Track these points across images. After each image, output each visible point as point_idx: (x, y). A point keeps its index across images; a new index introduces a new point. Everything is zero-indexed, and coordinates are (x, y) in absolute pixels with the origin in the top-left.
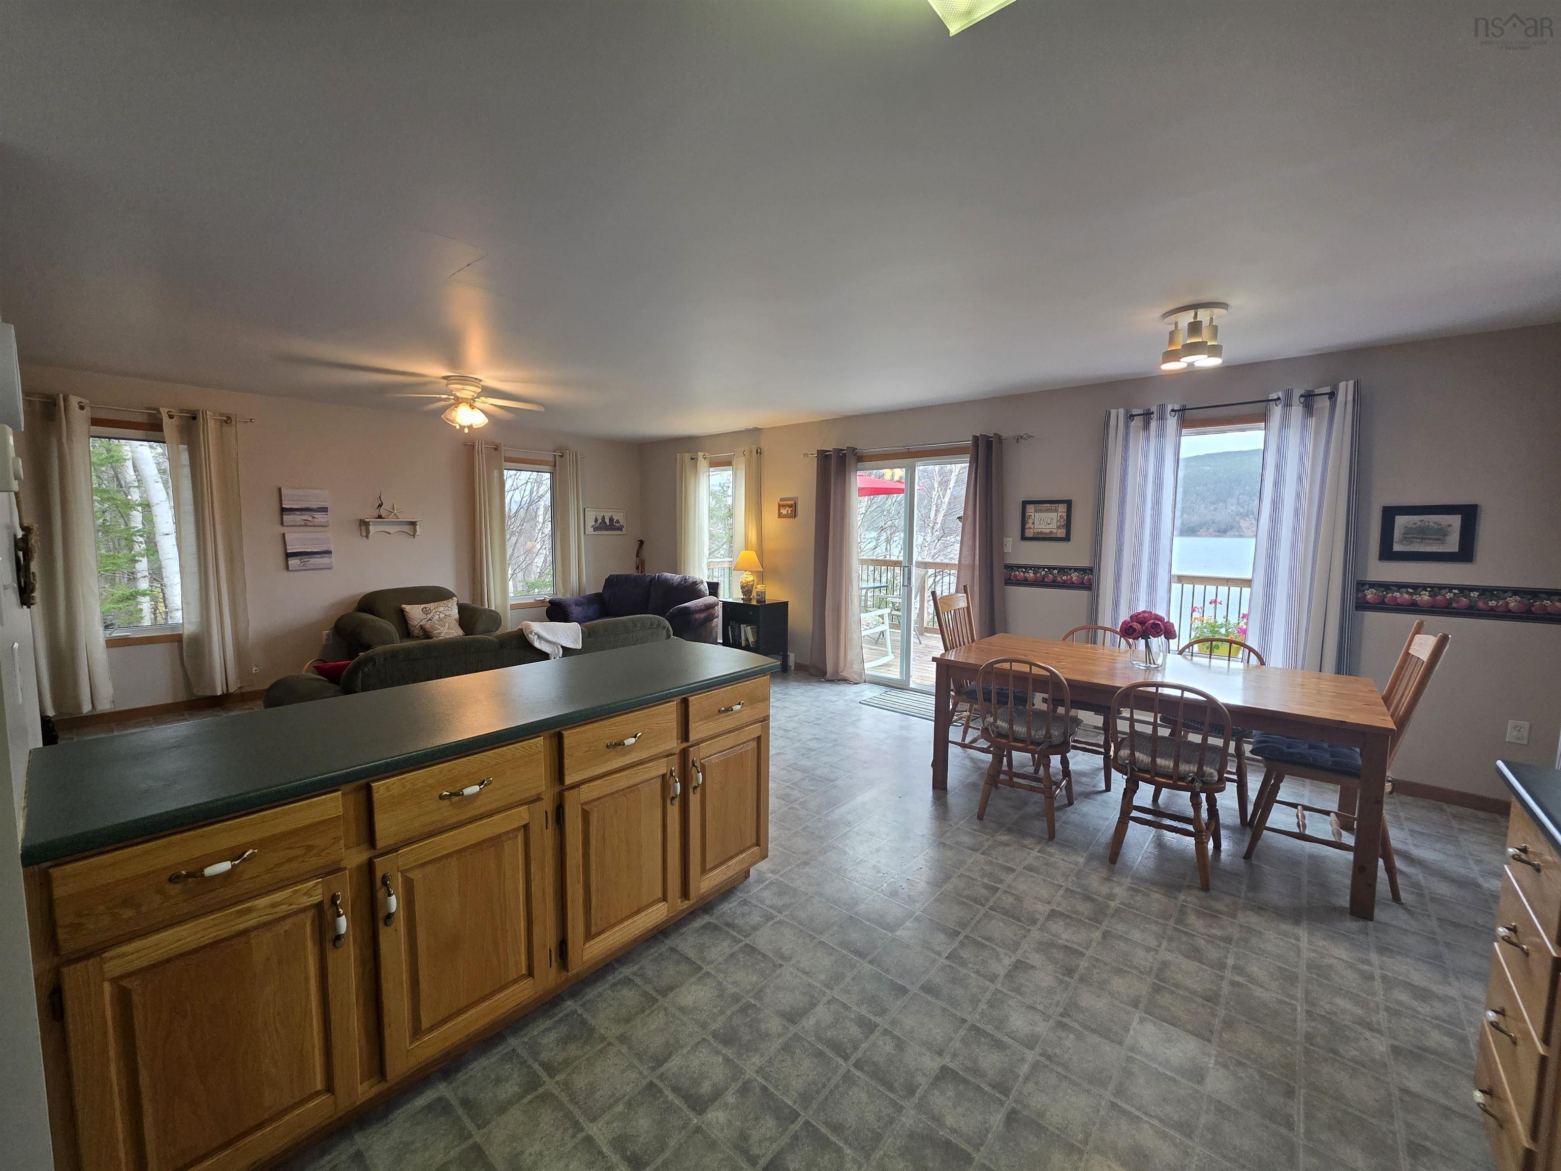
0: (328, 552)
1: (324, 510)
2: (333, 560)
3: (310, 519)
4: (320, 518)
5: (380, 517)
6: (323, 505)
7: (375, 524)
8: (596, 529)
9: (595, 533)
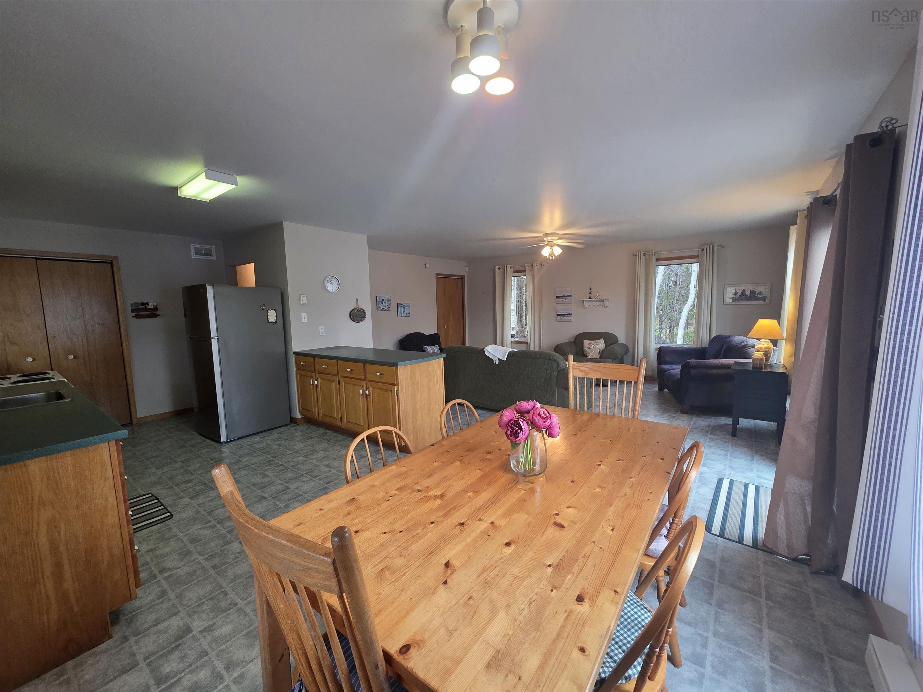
0: (570, 314)
1: (570, 296)
2: (572, 318)
3: (565, 300)
4: (568, 299)
5: (590, 298)
6: (570, 294)
7: (588, 301)
8: (733, 300)
9: (733, 303)
